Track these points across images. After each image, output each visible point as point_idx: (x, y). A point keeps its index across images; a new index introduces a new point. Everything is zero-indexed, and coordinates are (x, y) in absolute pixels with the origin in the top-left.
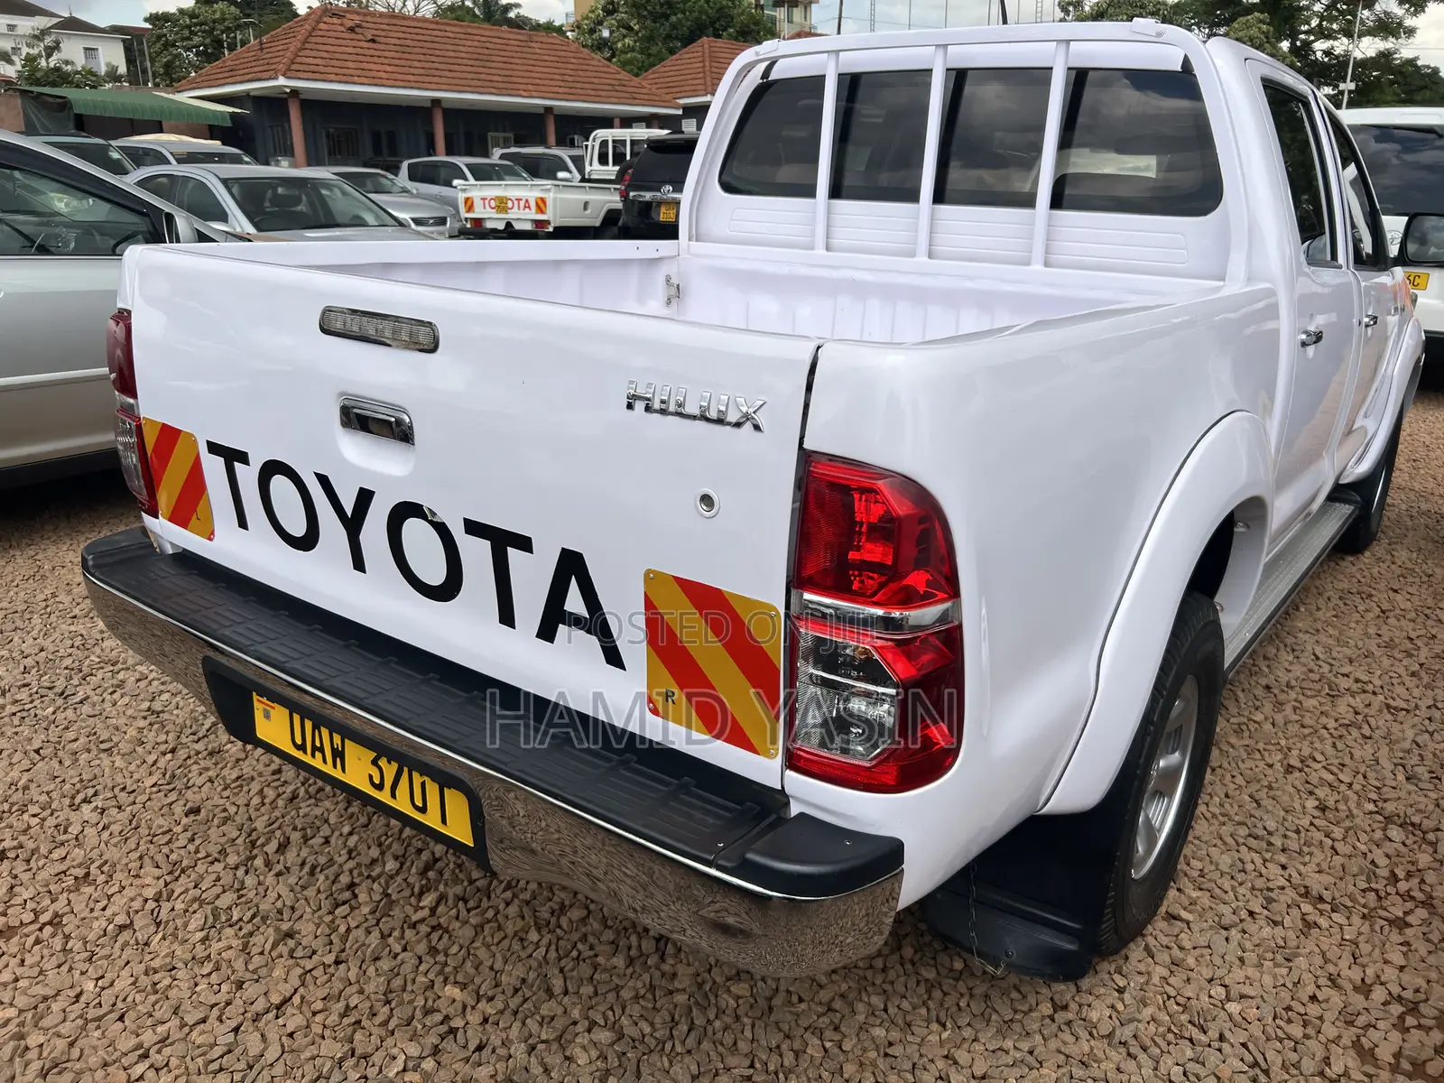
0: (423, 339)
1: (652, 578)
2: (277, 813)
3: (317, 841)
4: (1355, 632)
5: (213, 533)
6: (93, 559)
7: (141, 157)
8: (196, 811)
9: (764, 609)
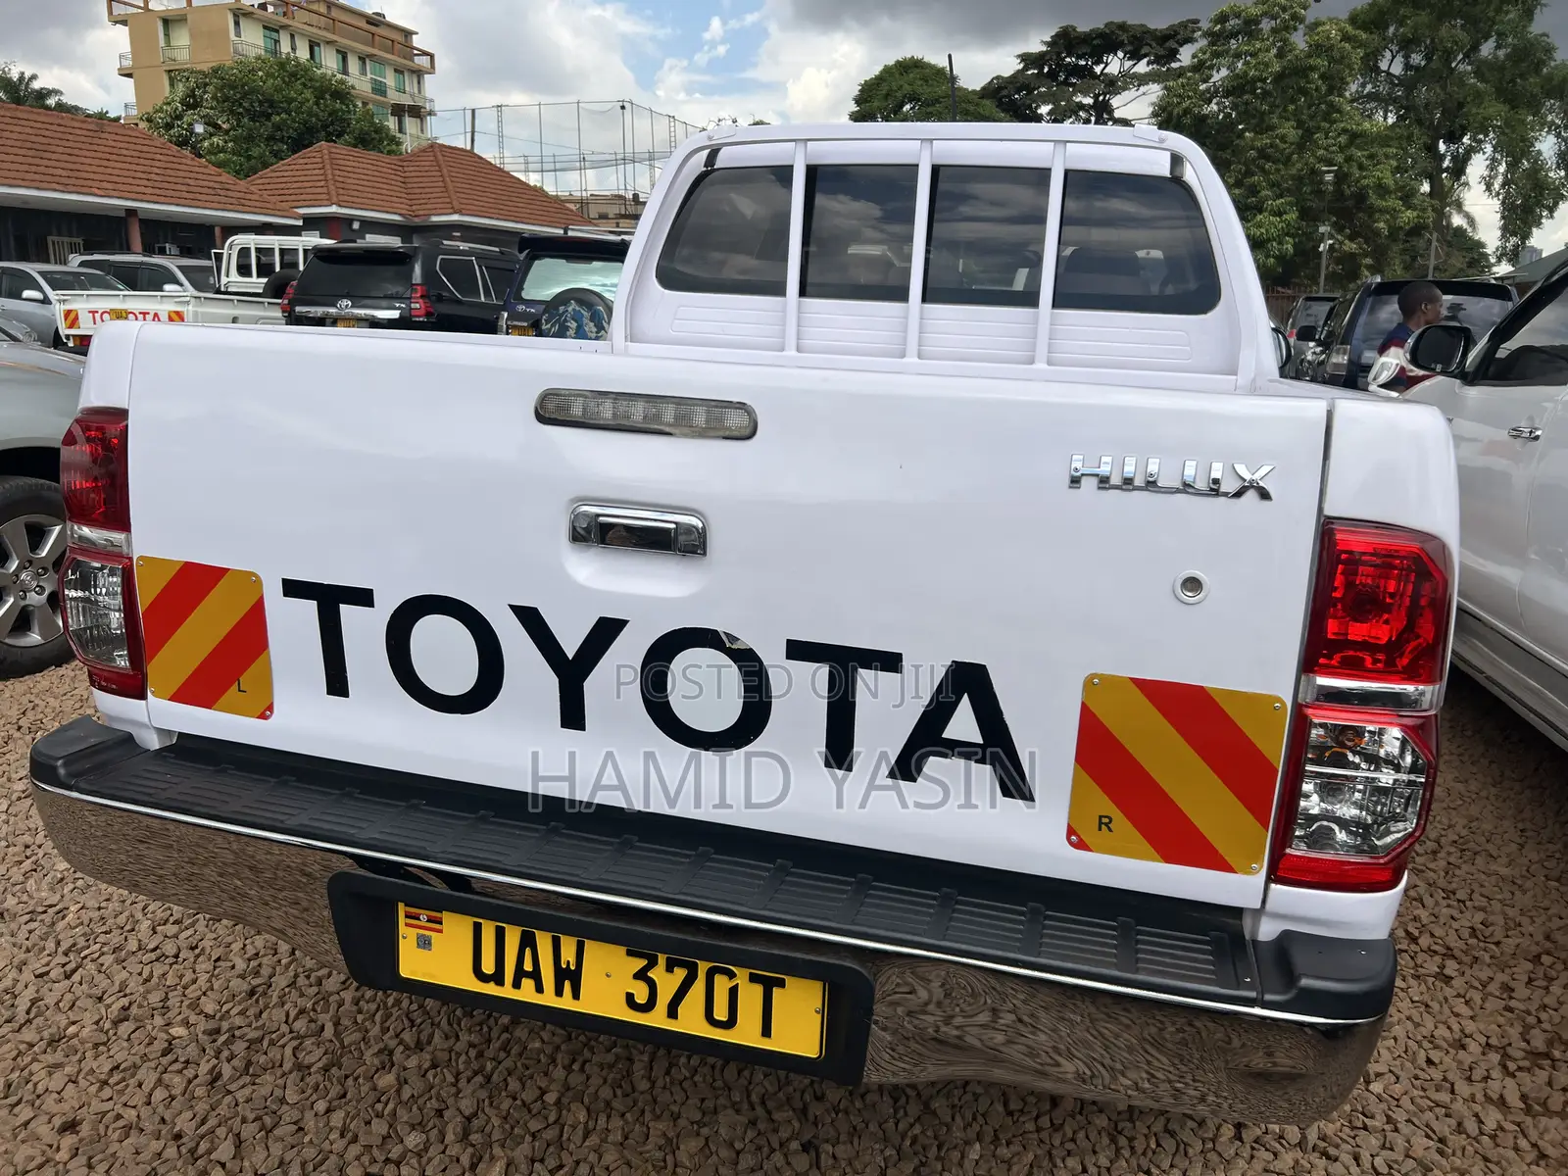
0: (729, 424)
1: (1098, 684)
2: (201, 1107)
3: (285, 1130)
5: (270, 708)
6: (65, 765)
8: (71, 1126)
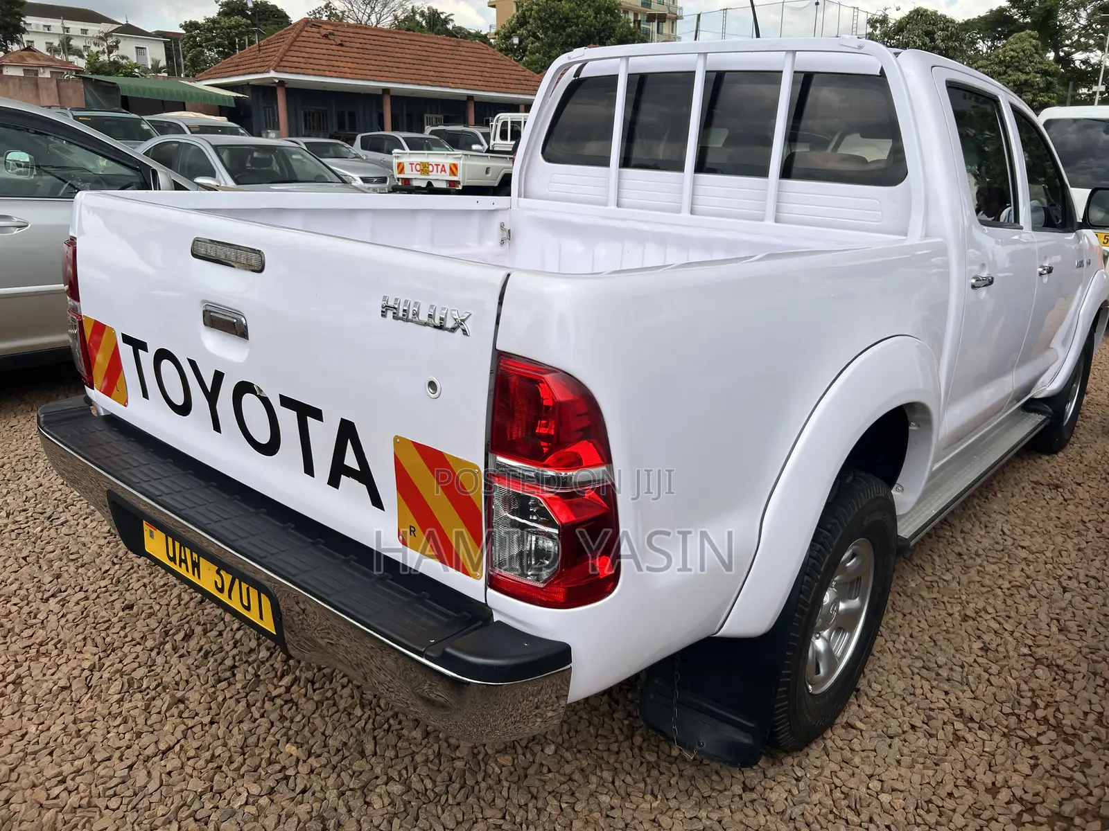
0: (254, 262)
1: (399, 442)
2: (188, 612)
3: (214, 633)
4: (1039, 516)
5: (127, 401)
6: (44, 417)
7: (163, 128)
8: (130, 607)
9: (472, 467)
